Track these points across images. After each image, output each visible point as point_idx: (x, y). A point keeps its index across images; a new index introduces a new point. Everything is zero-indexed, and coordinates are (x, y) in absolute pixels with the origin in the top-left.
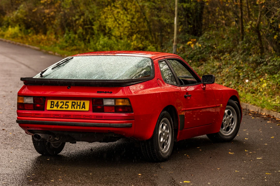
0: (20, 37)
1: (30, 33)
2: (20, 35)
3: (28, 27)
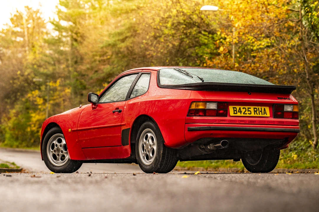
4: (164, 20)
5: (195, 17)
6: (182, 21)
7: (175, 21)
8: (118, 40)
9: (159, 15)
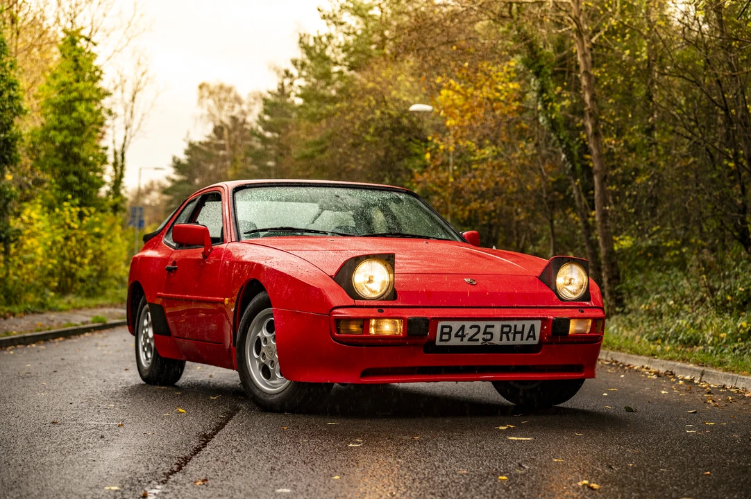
4: (366, 124)
5: (405, 121)
6: (388, 126)
7: (380, 126)
8: (317, 151)
9: (359, 118)
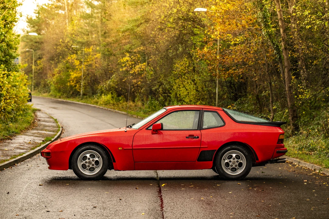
0: (111, 104)
1: (121, 100)
2: (111, 102)
3: (119, 95)
